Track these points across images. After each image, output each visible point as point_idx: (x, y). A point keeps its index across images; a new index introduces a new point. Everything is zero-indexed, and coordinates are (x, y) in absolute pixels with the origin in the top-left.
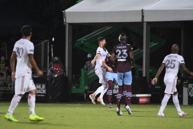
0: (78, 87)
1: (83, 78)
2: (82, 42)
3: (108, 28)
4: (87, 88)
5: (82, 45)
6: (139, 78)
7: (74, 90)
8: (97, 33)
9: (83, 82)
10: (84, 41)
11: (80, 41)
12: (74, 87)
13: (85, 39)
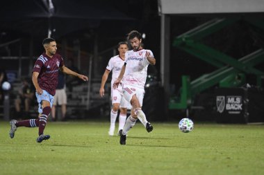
0: (178, 101)
1: (184, 88)
2: (184, 40)
3: (219, 21)
4: (190, 102)
5: (183, 44)
6: (262, 89)
7: (173, 104)
8: (203, 27)
9: (184, 95)
10: (186, 39)
11: (181, 39)
12: (172, 101)
13: (188, 36)
